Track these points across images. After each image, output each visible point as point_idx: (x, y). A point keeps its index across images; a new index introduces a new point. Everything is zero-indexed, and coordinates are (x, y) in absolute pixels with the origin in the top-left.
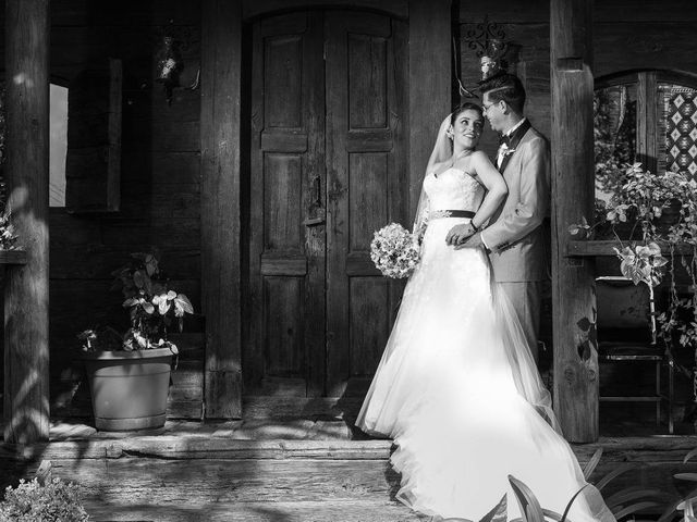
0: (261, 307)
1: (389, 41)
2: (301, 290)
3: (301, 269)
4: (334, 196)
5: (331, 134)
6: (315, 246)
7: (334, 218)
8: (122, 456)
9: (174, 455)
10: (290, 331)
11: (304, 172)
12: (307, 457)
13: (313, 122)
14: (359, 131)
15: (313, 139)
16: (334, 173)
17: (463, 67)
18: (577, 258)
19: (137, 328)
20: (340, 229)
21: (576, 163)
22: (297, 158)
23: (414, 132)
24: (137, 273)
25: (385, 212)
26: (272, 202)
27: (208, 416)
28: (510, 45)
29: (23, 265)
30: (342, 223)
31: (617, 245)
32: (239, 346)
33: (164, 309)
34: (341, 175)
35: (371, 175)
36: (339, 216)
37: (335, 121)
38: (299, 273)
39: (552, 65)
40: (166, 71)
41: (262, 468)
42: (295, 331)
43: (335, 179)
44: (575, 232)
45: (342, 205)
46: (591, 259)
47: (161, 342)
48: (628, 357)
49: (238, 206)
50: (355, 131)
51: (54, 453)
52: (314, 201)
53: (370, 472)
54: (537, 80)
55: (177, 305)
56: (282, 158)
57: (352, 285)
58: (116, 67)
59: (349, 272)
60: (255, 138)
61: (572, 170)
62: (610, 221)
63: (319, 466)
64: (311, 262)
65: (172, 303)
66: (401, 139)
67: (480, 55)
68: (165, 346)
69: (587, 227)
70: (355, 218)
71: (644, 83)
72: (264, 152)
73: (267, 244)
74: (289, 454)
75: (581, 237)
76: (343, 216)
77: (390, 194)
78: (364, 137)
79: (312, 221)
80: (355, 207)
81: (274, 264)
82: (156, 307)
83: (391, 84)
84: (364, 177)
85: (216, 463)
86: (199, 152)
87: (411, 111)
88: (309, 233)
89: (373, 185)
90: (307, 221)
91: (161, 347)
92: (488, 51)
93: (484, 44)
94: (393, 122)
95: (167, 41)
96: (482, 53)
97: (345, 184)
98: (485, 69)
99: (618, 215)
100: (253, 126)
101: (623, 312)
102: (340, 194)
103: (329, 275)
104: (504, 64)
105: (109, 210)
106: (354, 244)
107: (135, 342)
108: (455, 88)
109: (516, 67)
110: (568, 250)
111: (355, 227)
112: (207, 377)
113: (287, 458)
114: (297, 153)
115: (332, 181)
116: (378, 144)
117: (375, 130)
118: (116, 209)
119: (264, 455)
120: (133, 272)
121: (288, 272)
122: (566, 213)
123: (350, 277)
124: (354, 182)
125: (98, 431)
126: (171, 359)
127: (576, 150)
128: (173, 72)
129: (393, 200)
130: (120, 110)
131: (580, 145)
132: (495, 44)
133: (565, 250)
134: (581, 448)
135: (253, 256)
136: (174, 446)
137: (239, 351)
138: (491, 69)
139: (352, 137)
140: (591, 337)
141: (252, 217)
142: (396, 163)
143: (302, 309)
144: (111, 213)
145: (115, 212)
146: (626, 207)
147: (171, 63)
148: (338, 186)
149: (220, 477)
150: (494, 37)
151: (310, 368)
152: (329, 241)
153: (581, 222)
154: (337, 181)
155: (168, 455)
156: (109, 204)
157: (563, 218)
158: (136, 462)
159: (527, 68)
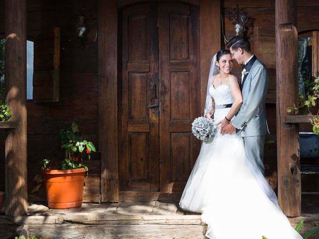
0: (127, 148)
1: (190, 17)
2: (147, 139)
3: (147, 129)
4: (163, 93)
5: (162, 62)
6: (154, 118)
7: (163, 104)
8: (63, 223)
9: (89, 223)
10: (142, 159)
11: (148, 81)
12: (155, 224)
13: (152, 57)
14: (175, 61)
15: (152, 65)
16: (163, 82)
17: (226, 29)
18: (290, 124)
19: (68, 158)
20: (166, 109)
21: (289, 76)
22: (145, 75)
23: (203, 61)
24: (68, 132)
25: (188, 101)
26: (133, 97)
27: (102, 201)
28: (249, 18)
29: (14, 129)
30: (167, 106)
31: (311, 117)
32: (117, 167)
33: (81, 149)
34: (167, 83)
35: (181, 83)
36: (165, 103)
37: (163, 57)
38: (146, 131)
39: (277, 28)
40: (81, 33)
41: (133, 229)
42: (144, 159)
43: (163, 85)
44: (289, 111)
45: (167, 98)
46: (297, 125)
47: (80, 165)
48: (311, 173)
49: (116, 98)
50: (173, 61)
51: (30, 221)
52: (153, 96)
53: (187, 231)
54: (264, 36)
55: (88, 147)
56: (138, 75)
57: (172, 136)
58: (57, 31)
59: (171, 131)
60: (124, 65)
61: (287, 80)
62: (306, 106)
63: (161, 228)
64: (152, 125)
65: (85, 146)
66: (196, 65)
67: (234, 24)
68: (82, 167)
69: (296, 109)
70: (173, 104)
71: (316, 36)
72: (129, 72)
73: (131, 117)
74: (146, 222)
75: (293, 113)
76: (168, 103)
77: (190, 92)
78: (178, 64)
79: (153, 106)
80: (173, 98)
81: (134, 126)
82: (78, 148)
83: (191, 38)
84: (177, 84)
85: (110, 227)
86: (97, 72)
87: (201, 51)
88: (151, 111)
89: (182, 88)
90: (150, 106)
91: (80, 168)
92: (238, 22)
93: (236, 18)
94: (192, 57)
95: (82, 18)
96: (235, 23)
97: (168, 88)
98: (237, 30)
99: (311, 103)
100: (123, 59)
101: (311, 151)
102: (166, 92)
103: (161, 132)
104: (247, 28)
105: (54, 101)
106: (173, 116)
107: (67, 165)
108: (222, 40)
109: (253, 29)
110: (286, 120)
111: (173, 108)
112: (102, 182)
113: (145, 224)
114: (144, 72)
115: (162, 86)
116: (184, 68)
117: (182, 61)
118: (58, 100)
119: (133, 223)
120: (66, 131)
121: (141, 131)
122: (284, 101)
123: (171, 133)
124: (173, 87)
125: (50, 209)
126: (85, 174)
127: (289, 70)
128: (84, 34)
129: (192, 95)
130: (59, 52)
131: (291, 67)
132: (242, 18)
133: (284, 120)
134: (293, 219)
135: (123, 123)
136: (89, 218)
137: (117, 169)
138: (240, 30)
139: (172, 64)
140: (297, 163)
141: (123, 104)
142: (194, 77)
143: (147, 148)
144: (54, 102)
145: (57, 102)
146: (315, 98)
147: (83, 29)
148: (165, 88)
149: (112, 233)
150: (242, 15)
151: (152, 177)
152: (160, 115)
153: (292, 106)
154: (164, 85)
155: (86, 223)
156: (54, 98)
157: (283, 104)
158: (70, 226)
159: (259, 29)
